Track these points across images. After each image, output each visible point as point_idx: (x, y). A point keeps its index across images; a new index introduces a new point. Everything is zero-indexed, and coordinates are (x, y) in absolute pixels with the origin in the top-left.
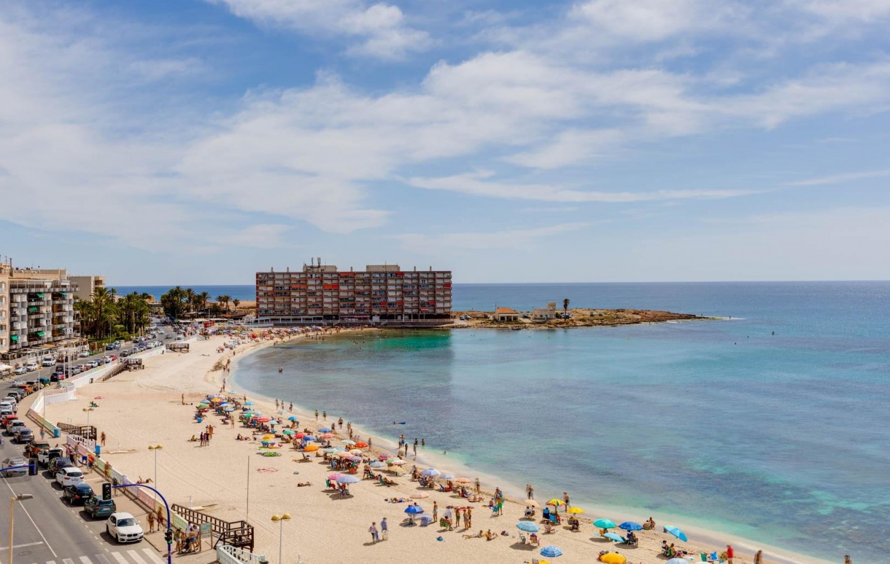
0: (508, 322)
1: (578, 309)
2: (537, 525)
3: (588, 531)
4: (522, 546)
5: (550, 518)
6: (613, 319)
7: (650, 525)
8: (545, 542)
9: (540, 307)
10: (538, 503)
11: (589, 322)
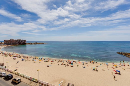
0: (31, 44)
1: (37, 43)
2: (34, 59)
3: (38, 59)
4: (33, 61)
5: (35, 58)
6: (40, 43)
7: (43, 58)
8: (35, 60)
9: (34, 43)
10: (34, 57)
11: (38, 44)
